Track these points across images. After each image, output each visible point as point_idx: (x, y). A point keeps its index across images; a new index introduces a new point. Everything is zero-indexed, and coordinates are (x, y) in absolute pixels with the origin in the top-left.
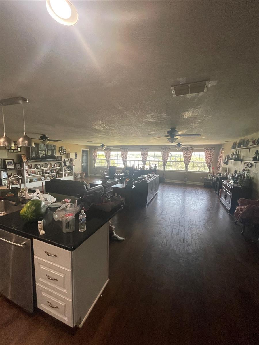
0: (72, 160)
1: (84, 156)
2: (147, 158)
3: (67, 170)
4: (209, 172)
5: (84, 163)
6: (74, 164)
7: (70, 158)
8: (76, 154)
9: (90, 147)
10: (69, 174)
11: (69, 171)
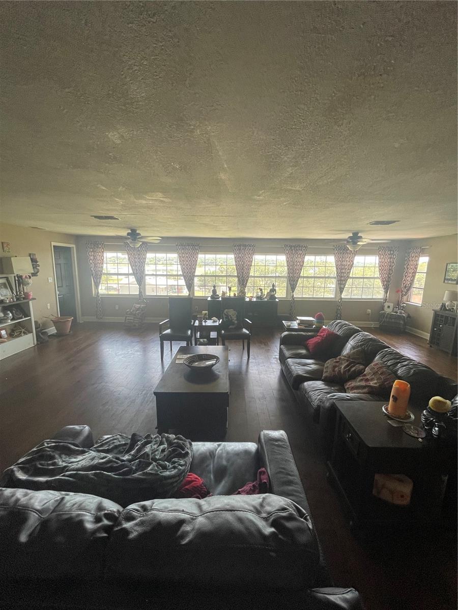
0: (20, 280)
1: (60, 264)
2: (249, 269)
3: (7, 319)
4: (386, 300)
5: (62, 286)
6: (31, 294)
7: (12, 278)
8: (34, 261)
9: (78, 238)
10: (13, 331)
11: (13, 319)
